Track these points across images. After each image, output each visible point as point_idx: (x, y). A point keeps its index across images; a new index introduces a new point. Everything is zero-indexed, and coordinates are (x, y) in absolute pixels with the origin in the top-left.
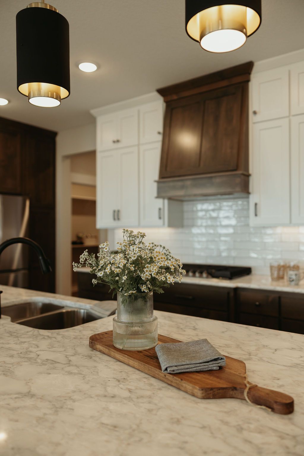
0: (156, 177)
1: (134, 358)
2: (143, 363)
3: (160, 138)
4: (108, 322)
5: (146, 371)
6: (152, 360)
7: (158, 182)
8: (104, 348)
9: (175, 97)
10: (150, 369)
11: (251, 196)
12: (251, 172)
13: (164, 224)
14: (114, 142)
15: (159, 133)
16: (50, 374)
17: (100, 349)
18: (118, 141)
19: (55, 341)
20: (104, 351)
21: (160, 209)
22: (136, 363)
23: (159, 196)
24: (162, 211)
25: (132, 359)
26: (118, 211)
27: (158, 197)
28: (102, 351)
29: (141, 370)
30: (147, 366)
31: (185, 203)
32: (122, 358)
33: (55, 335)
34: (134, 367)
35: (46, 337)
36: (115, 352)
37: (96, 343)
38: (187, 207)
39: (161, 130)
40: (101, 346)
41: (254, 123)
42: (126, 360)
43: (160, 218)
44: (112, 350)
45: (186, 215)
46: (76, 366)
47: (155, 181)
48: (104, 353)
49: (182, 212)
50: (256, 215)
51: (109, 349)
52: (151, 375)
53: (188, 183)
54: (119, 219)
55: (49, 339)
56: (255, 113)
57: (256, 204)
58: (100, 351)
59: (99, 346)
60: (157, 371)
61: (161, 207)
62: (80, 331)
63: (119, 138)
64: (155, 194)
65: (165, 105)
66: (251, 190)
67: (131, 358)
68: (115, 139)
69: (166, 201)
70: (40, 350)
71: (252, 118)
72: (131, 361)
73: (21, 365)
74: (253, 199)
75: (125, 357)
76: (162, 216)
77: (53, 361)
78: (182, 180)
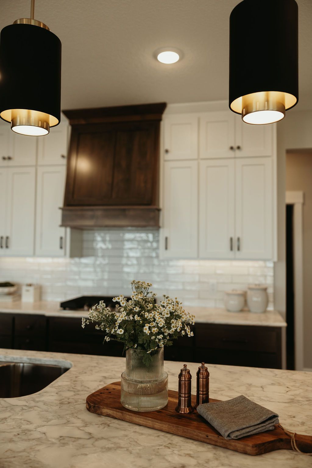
0: (61, 204)
1: (161, 420)
2: (174, 425)
3: (64, 161)
4: (76, 377)
5: (180, 433)
6: (180, 420)
7: (63, 209)
8: (115, 412)
9: (83, 122)
10: (185, 430)
11: (161, 230)
12: (161, 206)
13: (65, 254)
14: (4, 158)
15: (63, 157)
16: (86, 455)
17: (108, 413)
18: (9, 158)
19: (43, 411)
20: (115, 415)
21: (61, 238)
22: (165, 426)
23: (64, 224)
24: (63, 240)
25: (159, 421)
26: (7, 238)
27: (62, 226)
28: (111, 415)
29: (172, 432)
30: (180, 428)
31: (85, 232)
32: (144, 421)
33: (33, 404)
34: (161, 430)
35: (24, 408)
36: (132, 416)
37: (101, 407)
38: (87, 235)
39: (65, 153)
40: (110, 410)
41: (165, 161)
42: (149, 423)
43: (61, 248)
44: (127, 413)
45: (85, 245)
46: (102, 438)
47: (60, 208)
48: (115, 418)
49: (82, 241)
50: (166, 248)
51: (122, 413)
52: (187, 437)
53: (99, 213)
54: (7, 247)
55: (32, 409)
56: (167, 151)
57: (166, 239)
58: (108, 416)
59: (105, 411)
60: (195, 432)
61: (63, 235)
62: (57, 393)
63: (11, 155)
64: (59, 222)
65: (70, 128)
66: (161, 224)
67: (157, 421)
68: (6, 156)
69: (68, 230)
70: (39, 427)
71: (163, 156)
72: (157, 424)
73: (38, 450)
74: (163, 233)
75: (149, 420)
76: (63, 246)
77: (70, 437)
78: (92, 210)
